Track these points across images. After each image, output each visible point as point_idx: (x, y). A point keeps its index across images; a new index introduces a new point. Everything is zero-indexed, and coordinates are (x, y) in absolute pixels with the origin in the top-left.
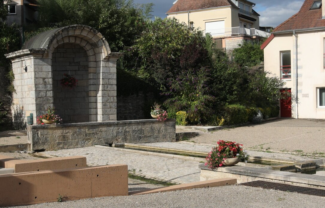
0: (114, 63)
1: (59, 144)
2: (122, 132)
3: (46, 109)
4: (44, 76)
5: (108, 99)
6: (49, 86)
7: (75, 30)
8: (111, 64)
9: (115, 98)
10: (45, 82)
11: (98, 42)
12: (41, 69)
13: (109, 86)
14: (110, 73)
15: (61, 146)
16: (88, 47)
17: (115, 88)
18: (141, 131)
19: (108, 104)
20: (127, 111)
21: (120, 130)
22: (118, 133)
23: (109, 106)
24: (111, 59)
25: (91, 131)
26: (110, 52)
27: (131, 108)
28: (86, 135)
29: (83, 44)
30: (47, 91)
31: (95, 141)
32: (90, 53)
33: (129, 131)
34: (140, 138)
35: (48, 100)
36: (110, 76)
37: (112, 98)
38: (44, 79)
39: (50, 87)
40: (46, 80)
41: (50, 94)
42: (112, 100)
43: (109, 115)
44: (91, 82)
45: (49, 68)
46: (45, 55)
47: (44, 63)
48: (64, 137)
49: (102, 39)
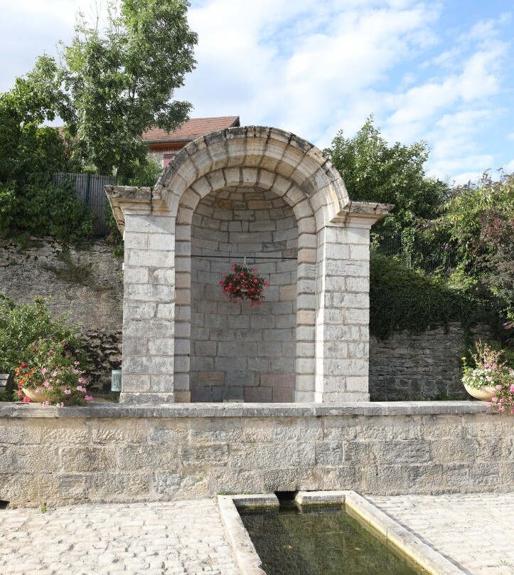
0: (363, 235)
1: (67, 482)
2: (339, 446)
3: (153, 352)
4: (153, 263)
5: (344, 333)
6: (165, 290)
7: (246, 141)
8: (352, 237)
9: (366, 331)
10: (156, 279)
11: (313, 176)
12: (147, 243)
13: (347, 297)
14: (351, 261)
15: (77, 490)
16: (293, 197)
17: (366, 301)
18: (420, 447)
19: (344, 345)
20: (421, 369)
21: (332, 441)
22: (321, 451)
23: (345, 353)
24: (354, 222)
25: (208, 439)
26: (346, 201)
27: (430, 361)
28: (186, 455)
29: (281, 187)
30: (158, 303)
31: (225, 478)
32: (300, 211)
33: (367, 446)
34: (416, 472)
35: (160, 327)
36: (351, 270)
37: (355, 329)
38: (152, 270)
39: (167, 293)
40: (160, 273)
41: (168, 311)
42: (355, 336)
43: (344, 376)
44: (301, 286)
45: (170, 241)
46: (156, 207)
47: (153, 228)
48: (91, 456)
49: (323, 165)
